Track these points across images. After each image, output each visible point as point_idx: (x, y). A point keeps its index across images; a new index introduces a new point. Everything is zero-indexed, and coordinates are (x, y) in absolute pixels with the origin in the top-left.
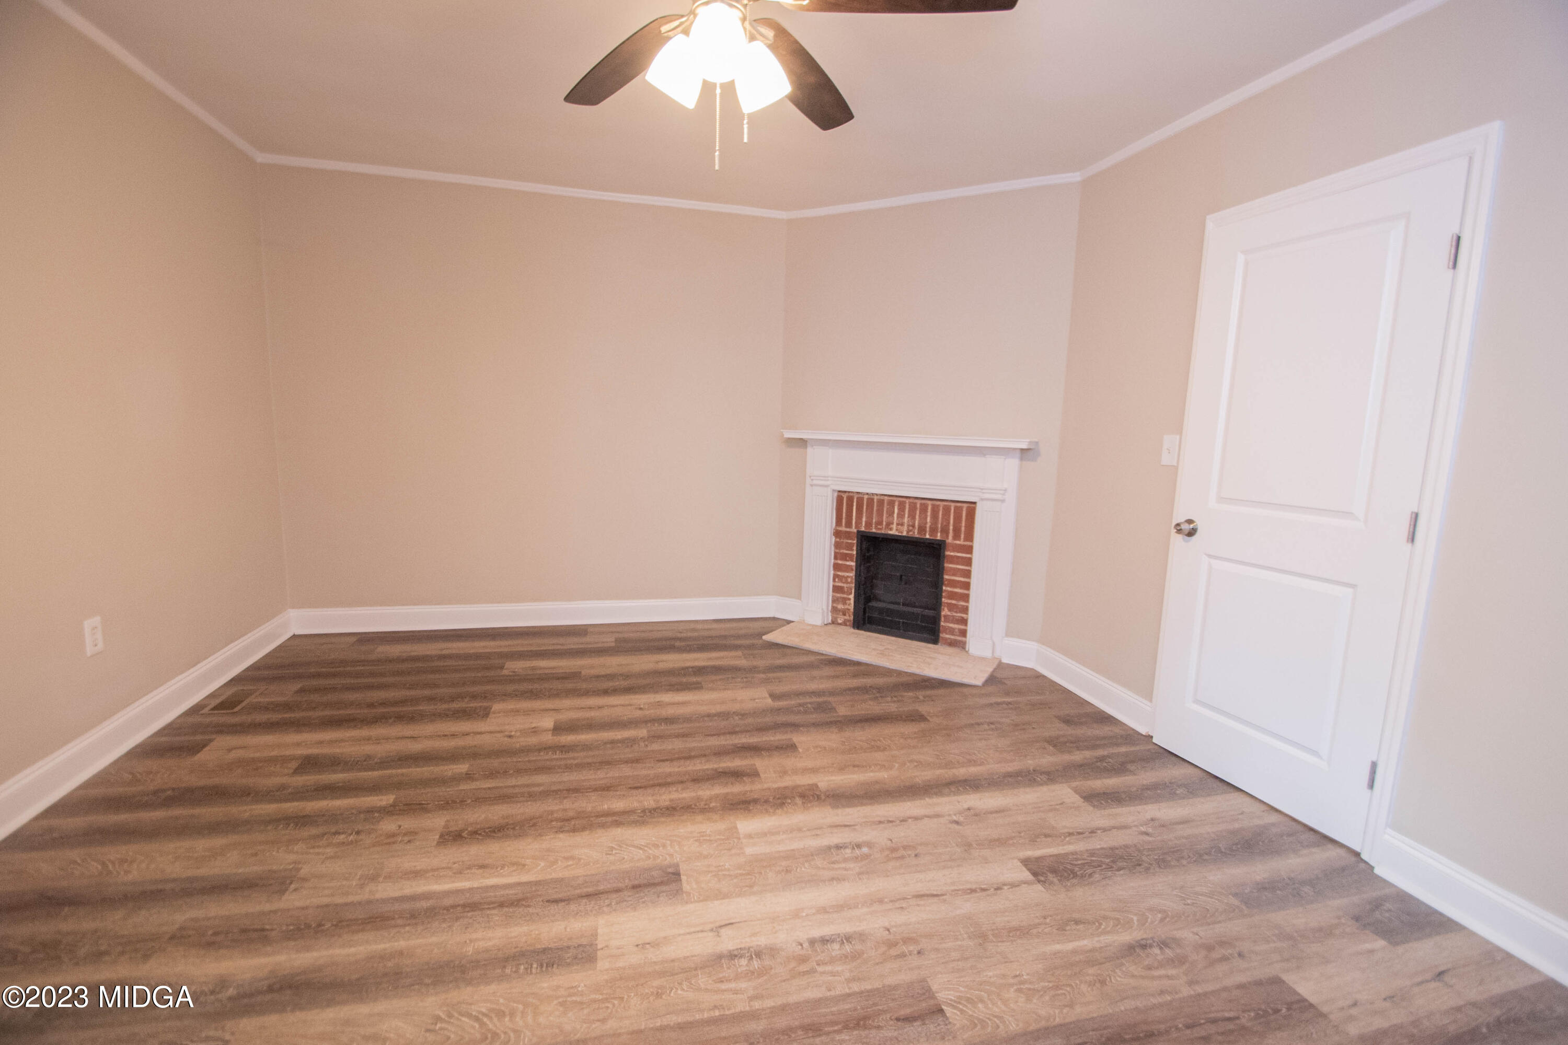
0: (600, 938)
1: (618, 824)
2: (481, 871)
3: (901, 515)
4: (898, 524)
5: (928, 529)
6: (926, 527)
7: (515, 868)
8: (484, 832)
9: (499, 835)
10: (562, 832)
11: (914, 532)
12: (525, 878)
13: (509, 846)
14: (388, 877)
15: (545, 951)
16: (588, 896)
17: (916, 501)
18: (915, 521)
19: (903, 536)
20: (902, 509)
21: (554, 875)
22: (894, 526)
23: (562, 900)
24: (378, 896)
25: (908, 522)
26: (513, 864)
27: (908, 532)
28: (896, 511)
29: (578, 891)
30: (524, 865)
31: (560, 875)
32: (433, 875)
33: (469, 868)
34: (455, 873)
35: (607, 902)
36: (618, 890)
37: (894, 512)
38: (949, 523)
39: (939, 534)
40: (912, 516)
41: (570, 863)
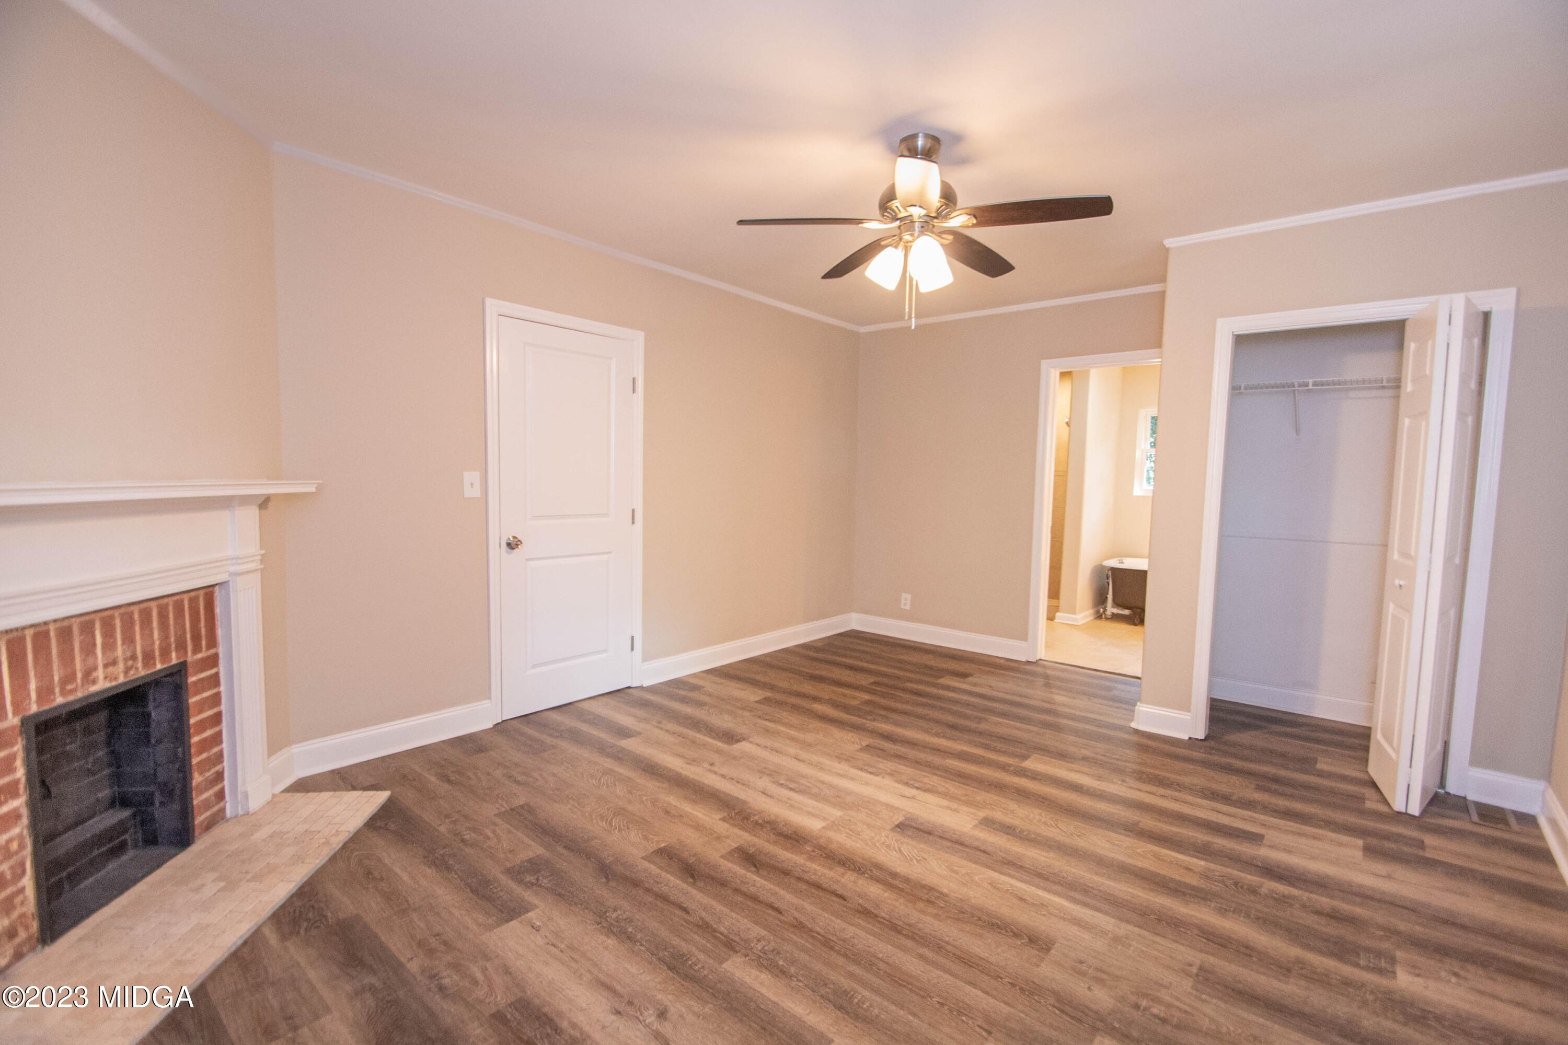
0: (974, 824)
1: (894, 875)
2: (1024, 897)
3: (109, 646)
4: (106, 666)
5: (157, 653)
6: (153, 651)
7: (998, 885)
8: (1007, 931)
9: (995, 921)
10: (942, 893)
11: (137, 669)
12: (995, 875)
13: (993, 905)
14: (1104, 933)
15: (1009, 834)
16: (962, 844)
17: (132, 608)
18: (135, 648)
19: (121, 685)
20: (108, 633)
21: (974, 866)
22: (100, 673)
23: (981, 851)
24: (1112, 921)
25: (124, 652)
26: (998, 889)
27: (126, 672)
28: (99, 640)
29: (967, 850)
30: (990, 884)
31: (970, 864)
32: (1064, 914)
33: (1033, 905)
34: (1047, 907)
35: (954, 836)
36: (941, 837)
37: (94, 645)
38: (185, 630)
39: (174, 655)
40: (129, 639)
41: (956, 868)
